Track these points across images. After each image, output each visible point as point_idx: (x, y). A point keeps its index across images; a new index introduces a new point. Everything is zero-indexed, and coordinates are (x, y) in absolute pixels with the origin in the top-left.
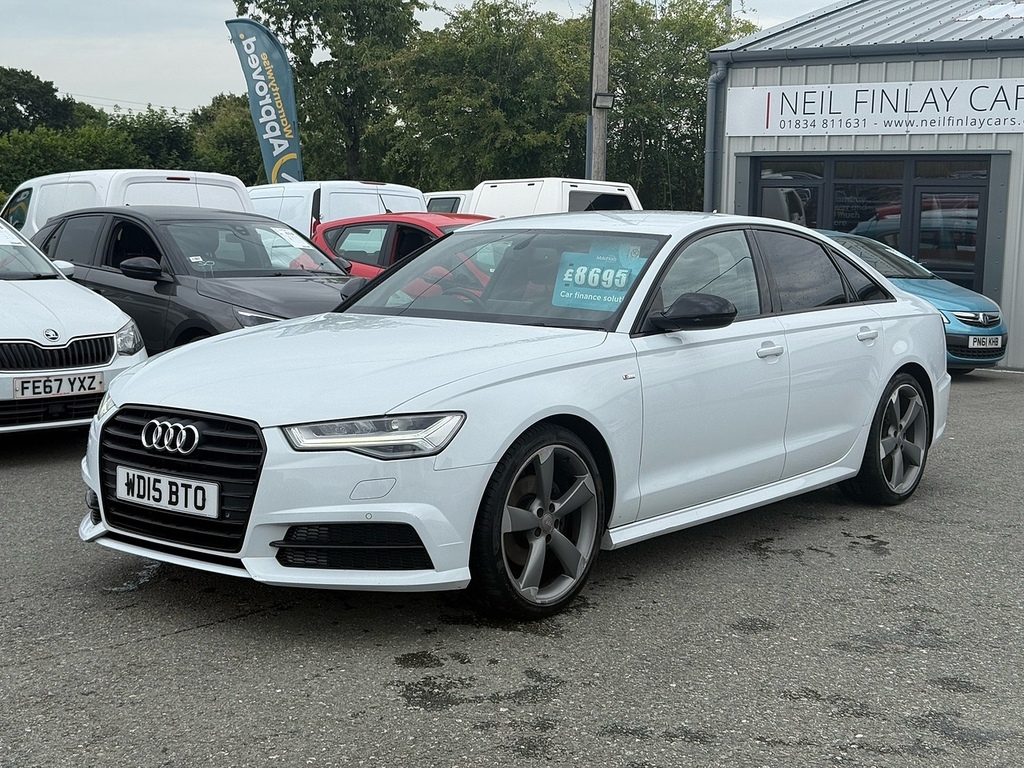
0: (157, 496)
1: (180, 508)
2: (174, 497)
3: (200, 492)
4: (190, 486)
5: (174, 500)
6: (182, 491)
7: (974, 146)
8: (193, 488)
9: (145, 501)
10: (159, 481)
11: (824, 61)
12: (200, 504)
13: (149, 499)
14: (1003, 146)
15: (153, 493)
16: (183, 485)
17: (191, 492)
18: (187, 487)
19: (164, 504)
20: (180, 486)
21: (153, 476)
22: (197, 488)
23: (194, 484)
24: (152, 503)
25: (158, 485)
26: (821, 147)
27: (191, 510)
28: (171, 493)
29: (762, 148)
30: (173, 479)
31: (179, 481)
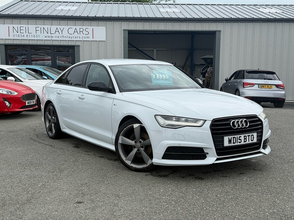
0: (240, 141)
1: (247, 142)
2: (245, 140)
3: (252, 136)
4: (250, 135)
5: (245, 141)
6: (248, 137)
7: (70, 44)
8: (251, 136)
9: (236, 144)
10: (241, 137)
11: (25, 18)
12: (252, 139)
13: (237, 143)
14: (77, 44)
15: (238, 141)
16: (248, 136)
17: (250, 137)
18: (249, 136)
19: (243, 143)
20: (247, 136)
21: (238, 136)
22: (252, 135)
23: (251, 134)
24: (239, 144)
25: (240, 138)
26: (26, 43)
27: (250, 142)
28: (245, 139)
29: (7, 42)
30: (245, 135)
31: (247, 135)
